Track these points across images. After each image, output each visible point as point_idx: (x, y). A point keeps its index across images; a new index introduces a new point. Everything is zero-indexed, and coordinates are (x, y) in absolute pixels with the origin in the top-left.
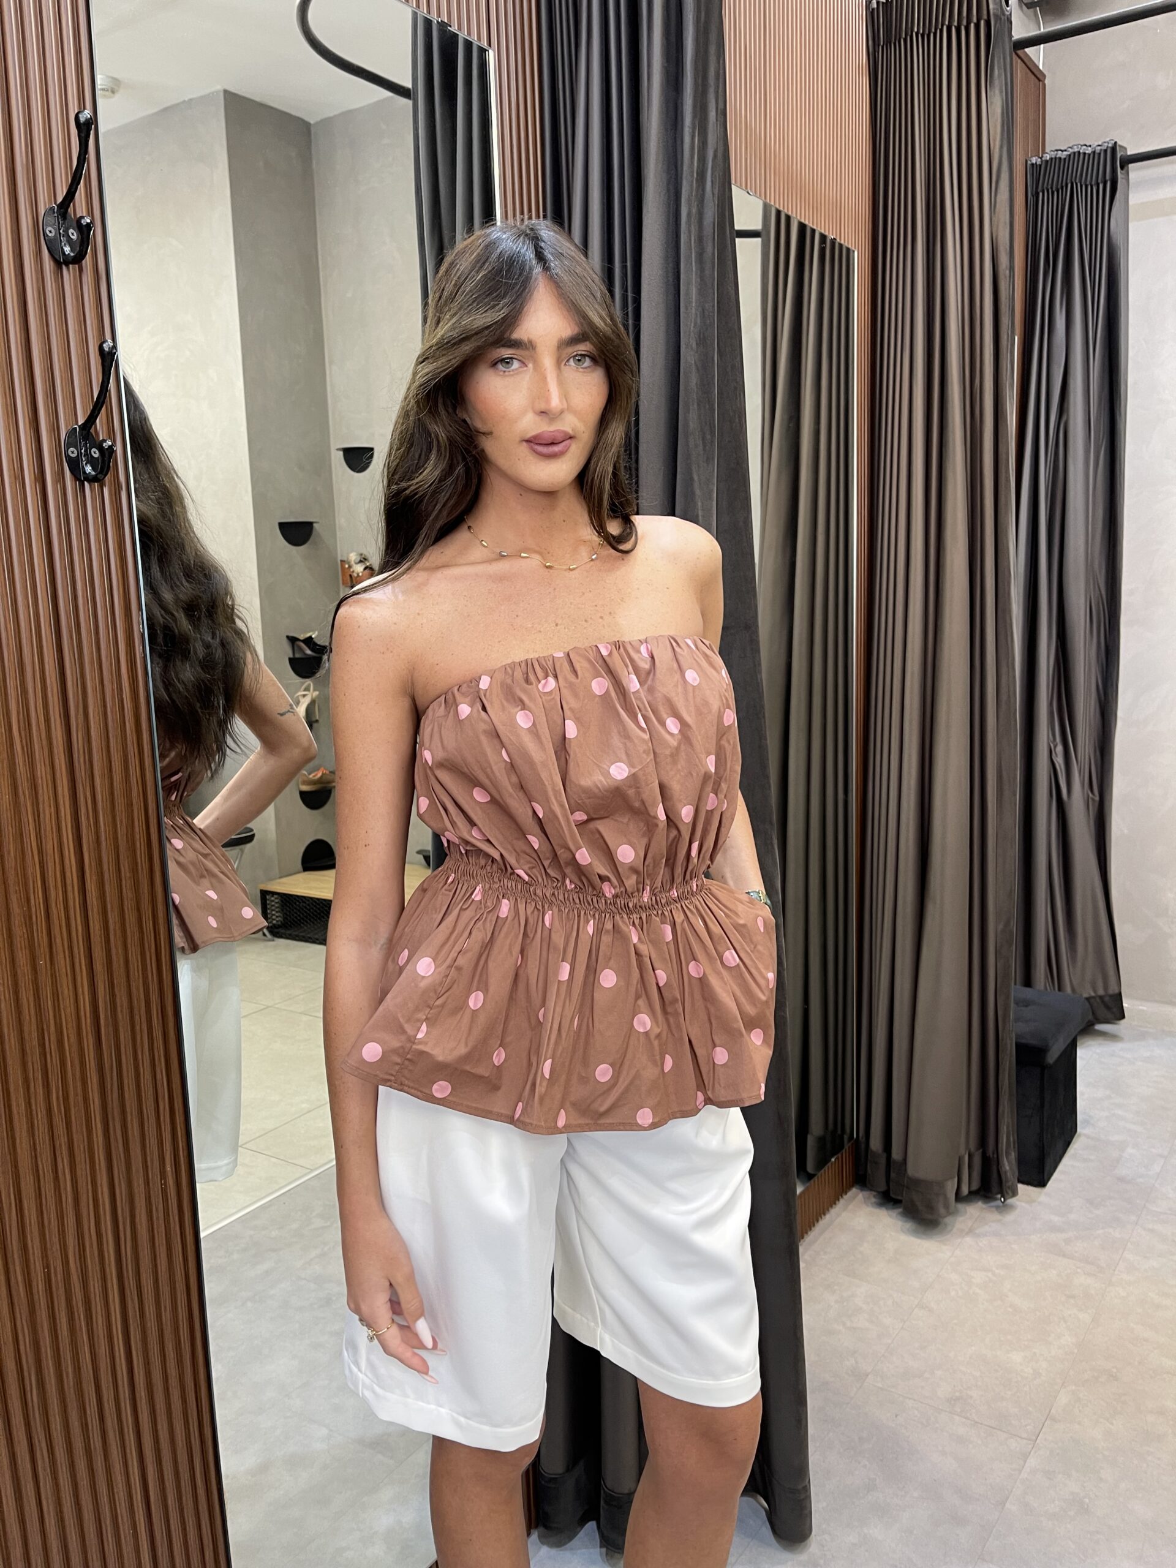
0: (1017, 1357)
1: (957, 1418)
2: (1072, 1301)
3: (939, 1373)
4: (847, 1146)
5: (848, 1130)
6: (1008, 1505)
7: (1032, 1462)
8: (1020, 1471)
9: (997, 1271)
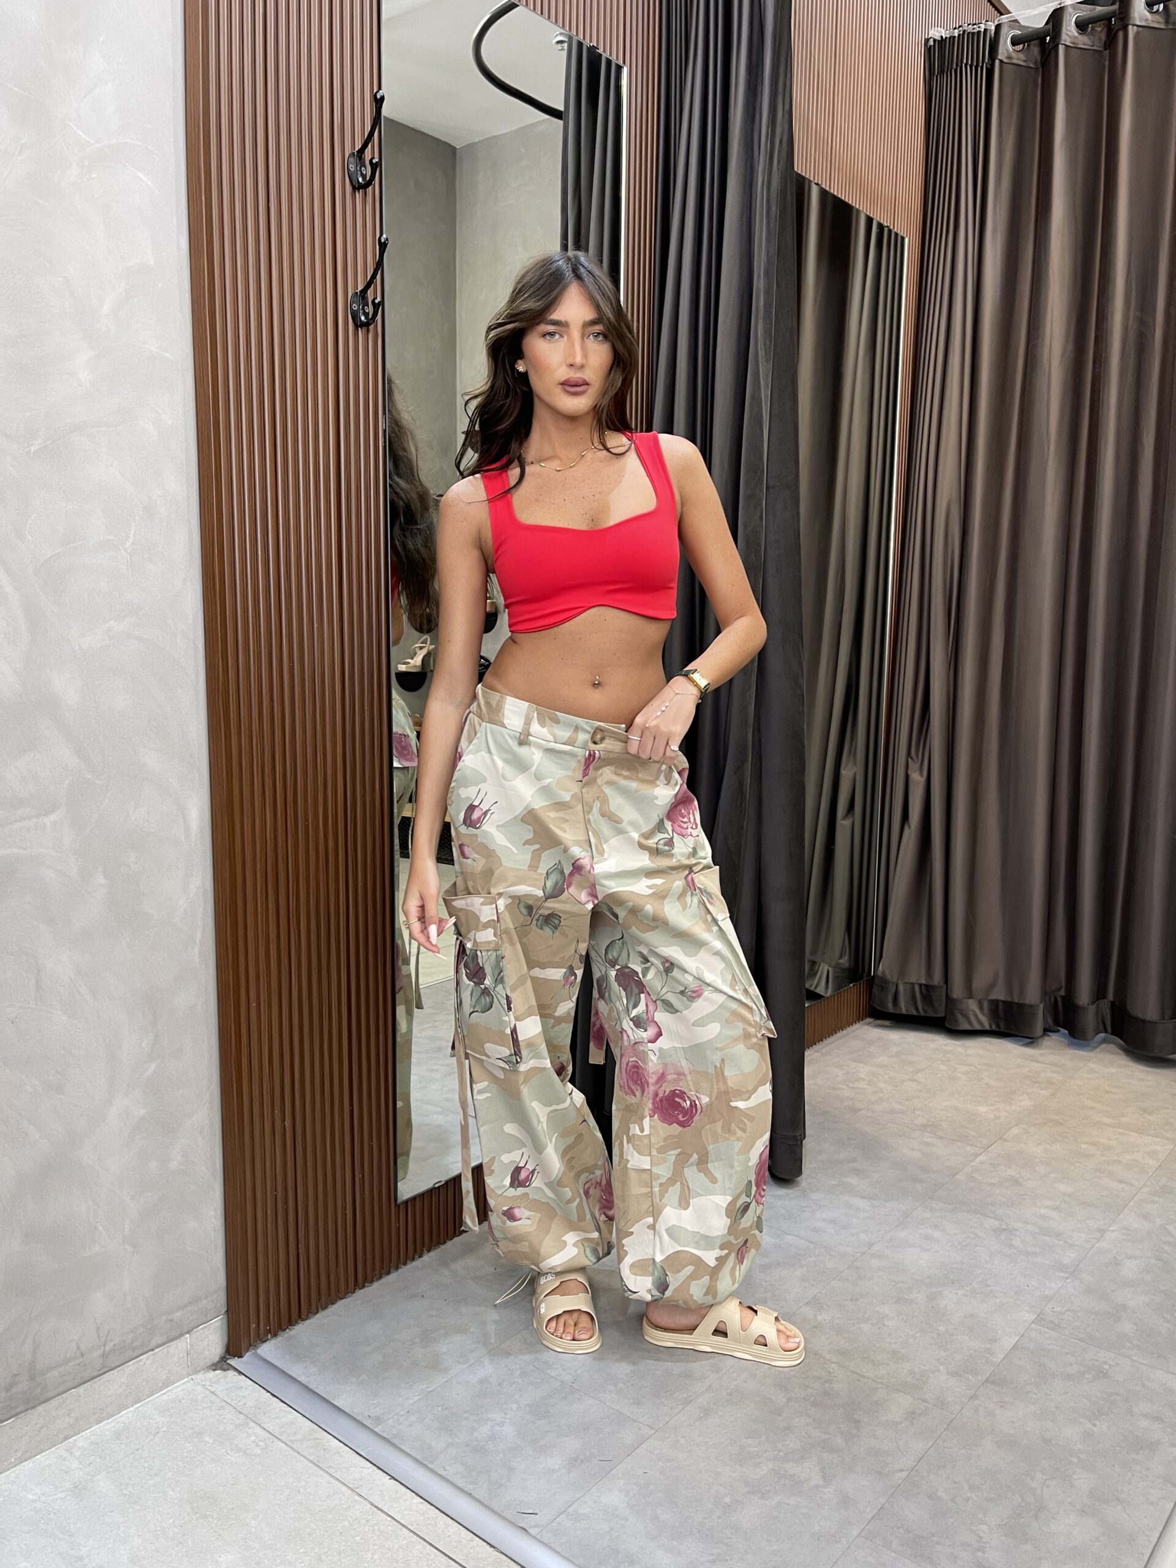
0: (982, 1109)
1: (927, 1134)
2: (1037, 1085)
3: (919, 1113)
4: (865, 979)
5: (866, 970)
6: (958, 1176)
7: (982, 1158)
8: (971, 1161)
9: (979, 1067)
